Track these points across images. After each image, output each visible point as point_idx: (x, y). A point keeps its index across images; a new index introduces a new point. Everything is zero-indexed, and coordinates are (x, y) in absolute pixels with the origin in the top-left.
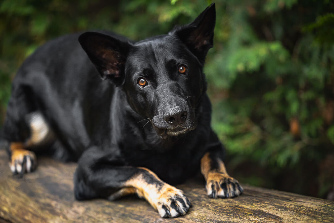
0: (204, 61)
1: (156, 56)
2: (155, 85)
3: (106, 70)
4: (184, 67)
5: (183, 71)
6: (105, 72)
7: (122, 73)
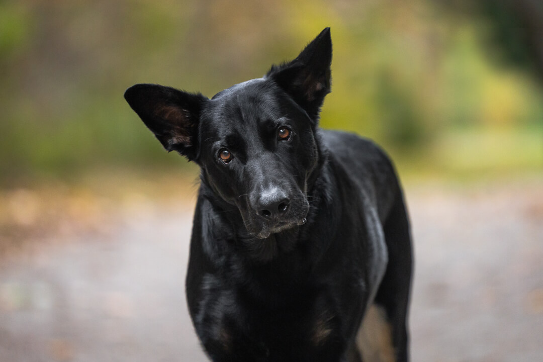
0: (317, 114)
1: (243, 115)
2: (244, 159)
3: (171, 137)
4: (287, 130)
5: (286, 136)
6: (169, 141)
7: (194, 141)
